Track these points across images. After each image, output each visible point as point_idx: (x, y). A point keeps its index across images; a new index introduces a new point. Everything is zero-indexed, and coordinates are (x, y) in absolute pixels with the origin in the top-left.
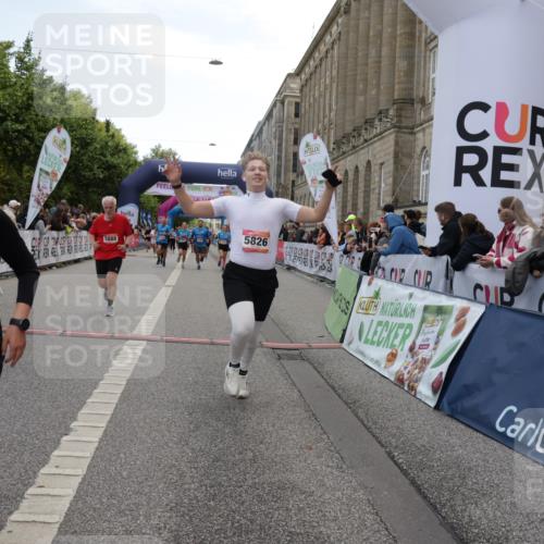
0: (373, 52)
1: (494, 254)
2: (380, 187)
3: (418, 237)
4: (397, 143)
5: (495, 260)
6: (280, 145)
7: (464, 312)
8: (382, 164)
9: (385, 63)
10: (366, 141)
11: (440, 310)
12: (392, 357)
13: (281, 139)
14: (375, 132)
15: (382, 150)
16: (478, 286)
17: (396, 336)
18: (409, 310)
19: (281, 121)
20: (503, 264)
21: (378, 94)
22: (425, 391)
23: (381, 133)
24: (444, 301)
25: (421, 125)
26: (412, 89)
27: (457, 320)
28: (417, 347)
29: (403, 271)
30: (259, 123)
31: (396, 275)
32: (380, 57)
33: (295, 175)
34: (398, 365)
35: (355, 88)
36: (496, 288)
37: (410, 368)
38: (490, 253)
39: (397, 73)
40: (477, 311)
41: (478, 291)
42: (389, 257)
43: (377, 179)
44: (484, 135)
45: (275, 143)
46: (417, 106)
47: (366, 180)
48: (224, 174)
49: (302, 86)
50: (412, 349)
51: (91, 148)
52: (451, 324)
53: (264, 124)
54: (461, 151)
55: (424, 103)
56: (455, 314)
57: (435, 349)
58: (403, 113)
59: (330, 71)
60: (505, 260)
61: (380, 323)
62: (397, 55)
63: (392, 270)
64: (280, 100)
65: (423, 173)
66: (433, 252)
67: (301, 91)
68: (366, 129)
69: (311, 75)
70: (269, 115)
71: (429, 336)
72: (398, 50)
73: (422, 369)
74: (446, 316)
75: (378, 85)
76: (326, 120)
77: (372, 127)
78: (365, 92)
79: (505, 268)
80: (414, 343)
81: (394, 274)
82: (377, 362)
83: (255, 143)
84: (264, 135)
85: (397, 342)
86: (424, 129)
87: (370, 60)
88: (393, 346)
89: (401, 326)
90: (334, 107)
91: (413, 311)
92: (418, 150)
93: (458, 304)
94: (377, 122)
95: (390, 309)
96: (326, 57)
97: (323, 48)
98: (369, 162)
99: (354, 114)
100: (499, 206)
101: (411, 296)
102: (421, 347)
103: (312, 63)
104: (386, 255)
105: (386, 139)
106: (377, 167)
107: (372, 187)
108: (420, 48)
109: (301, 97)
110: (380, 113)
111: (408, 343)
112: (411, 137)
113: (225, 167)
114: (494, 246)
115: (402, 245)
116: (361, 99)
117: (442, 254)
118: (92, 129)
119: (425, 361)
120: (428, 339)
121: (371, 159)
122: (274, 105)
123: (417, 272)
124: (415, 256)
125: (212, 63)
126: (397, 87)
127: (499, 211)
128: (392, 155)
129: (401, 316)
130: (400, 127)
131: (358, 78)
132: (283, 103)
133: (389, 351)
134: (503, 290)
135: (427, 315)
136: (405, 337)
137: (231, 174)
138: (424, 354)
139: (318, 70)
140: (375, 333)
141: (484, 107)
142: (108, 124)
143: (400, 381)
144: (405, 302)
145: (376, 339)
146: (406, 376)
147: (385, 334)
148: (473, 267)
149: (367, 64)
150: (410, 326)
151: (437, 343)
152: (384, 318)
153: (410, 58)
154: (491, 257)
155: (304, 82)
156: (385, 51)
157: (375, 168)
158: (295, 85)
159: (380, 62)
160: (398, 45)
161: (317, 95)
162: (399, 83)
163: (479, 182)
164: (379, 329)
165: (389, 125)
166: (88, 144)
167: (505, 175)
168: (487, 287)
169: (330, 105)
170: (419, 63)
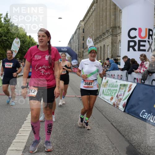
0: (104, 14)
1: (139, 70)
2: (108, 52)
3: (118, 65)
4: (112, 39)
5: (139, 71)
6: (79, 41)
7: (131, 85)
8: (108, 45)
9: (108, 17)
10: (103, 39)
11: (125, 85)
12: (112, 99)
13: (79, 39)
14: (106, 36)
15: (108, 41)
16: (135, 79)
17: (113, 93)
18: (116, 86)
19: (79, 34)
20: (141, 72)
21: (106, 25)
22: (121, 107)
23: (107, 37)
24: (125, 83)
25: (119, 34)
26: (116, 24)
27: (129, 88)
28: (119, 95)
29: (114, 75)
30: (73, 35)
31: (113, 76)
32: (107, 15)
33: (83, 49)
34: (113, 101)
35: (100, 24)
36: (140, 79)
37: (117, 101)
38: (138, 69)
39: (111, 20)
40: (134, 85)
41: (135, 80)
42: (110, 71)
43: (107, 50)
44: (135, 37)
45: (77, 40)
46: (118, 29)
47: (104, 50)
48: (63, 50)
49: (85, 24)
50: (117, 96)
51: (25, 43)
52: (128, 89)
53: (74, 35)
54: (129, 42)
55: (120, 28)
56: (128, 86)
57: (123, 96)
58: (114, 31)
59: (92, 19)
60: (142, 71)
61: (108, 90)
62: (111, 14)
63: (111, 75)
64: (79, 28)
65: (120, 48)
66: (122, 70)
67: (84, 25)
68: (103, 36)
69: (87, 20)
70: (76, 33)
71: (122, 92)
72: (111, 13)
73: (120, 101)
74: (126, 87)
75: (106, 23)
76: (92, 33)
77: (105, 35)
78: (103, 25)
79: (142, 73)
80: (118, 94)
81: (112, 76)
82: (108, 100)
83: (72, 41)
84: (74, 38)
85: (113, 94)
86: (119, 35)
87: (104, 16)
88: (112, 96)
89: (114, 90)
90: (94, 30)
91: (117, 86)
92: (118, 41)
93: (129, 83)
94: (106, 34)
95: (111, 85)
96: (91, 15)
97: (90, 13)
98: (104, 45)
99: (100, 31)
100: (140, 56)
101: (117, 82)
102: (120, 95)
103: (87, 17)
104: (109, 71)
105: (109, 38)
106: (107, 46)
107: (105, 52)
108: (118, 12)
109: (84, 27)
110: (107, 31)
111: (116, 94)
112: (116, 38)
113: (63, 48)
114: (139, 68)
115: (114, 68)
116: (101, 27)
117: (125, 70)
118: (26, 38)
119: (121, 99)
120: (121, 93)
121: (105, 44)
122: (77, 29)
123: (118, 75)
124: (118, 71)
125: (59, 18)
126: (111, 23)
127: (140, 58)
128: (111, 43)
129: (114, 87)
130: (113, 35)
131: (101, 21)
132: (79, 29)
133: (111, 97)
134: (142, 79)
135: (121, 87)
136: (115, 93)
137: (65, 49)
138: (120, 97)
139: (89, 19)
140: (107, 92)
141: (135, 29)
142: (30, 36)
143: (114, 105)
144: (115, 83)
145: (107, 94)
146: (116, 104)
147: (110, 92)
148: (133, 73)
149: (103, 17)
150: (116, 90)
151: (124, 94)
152: (109, 88)
153: (115, 15)
154: (138, 70)
155: (85, 23)
156: (108, 13)
157: (106, 47)
158: (83, 24)
159: (106, 16)
160: (111, 11)
161: (89, 26)
162: (112, 22)
163: (135, 50)
164: (108, 91)
165: (110, 34)
166: (24, 42)
167: (142, 48)
168: (137, 79)
169: (93, 29)
170: (118, 16)
